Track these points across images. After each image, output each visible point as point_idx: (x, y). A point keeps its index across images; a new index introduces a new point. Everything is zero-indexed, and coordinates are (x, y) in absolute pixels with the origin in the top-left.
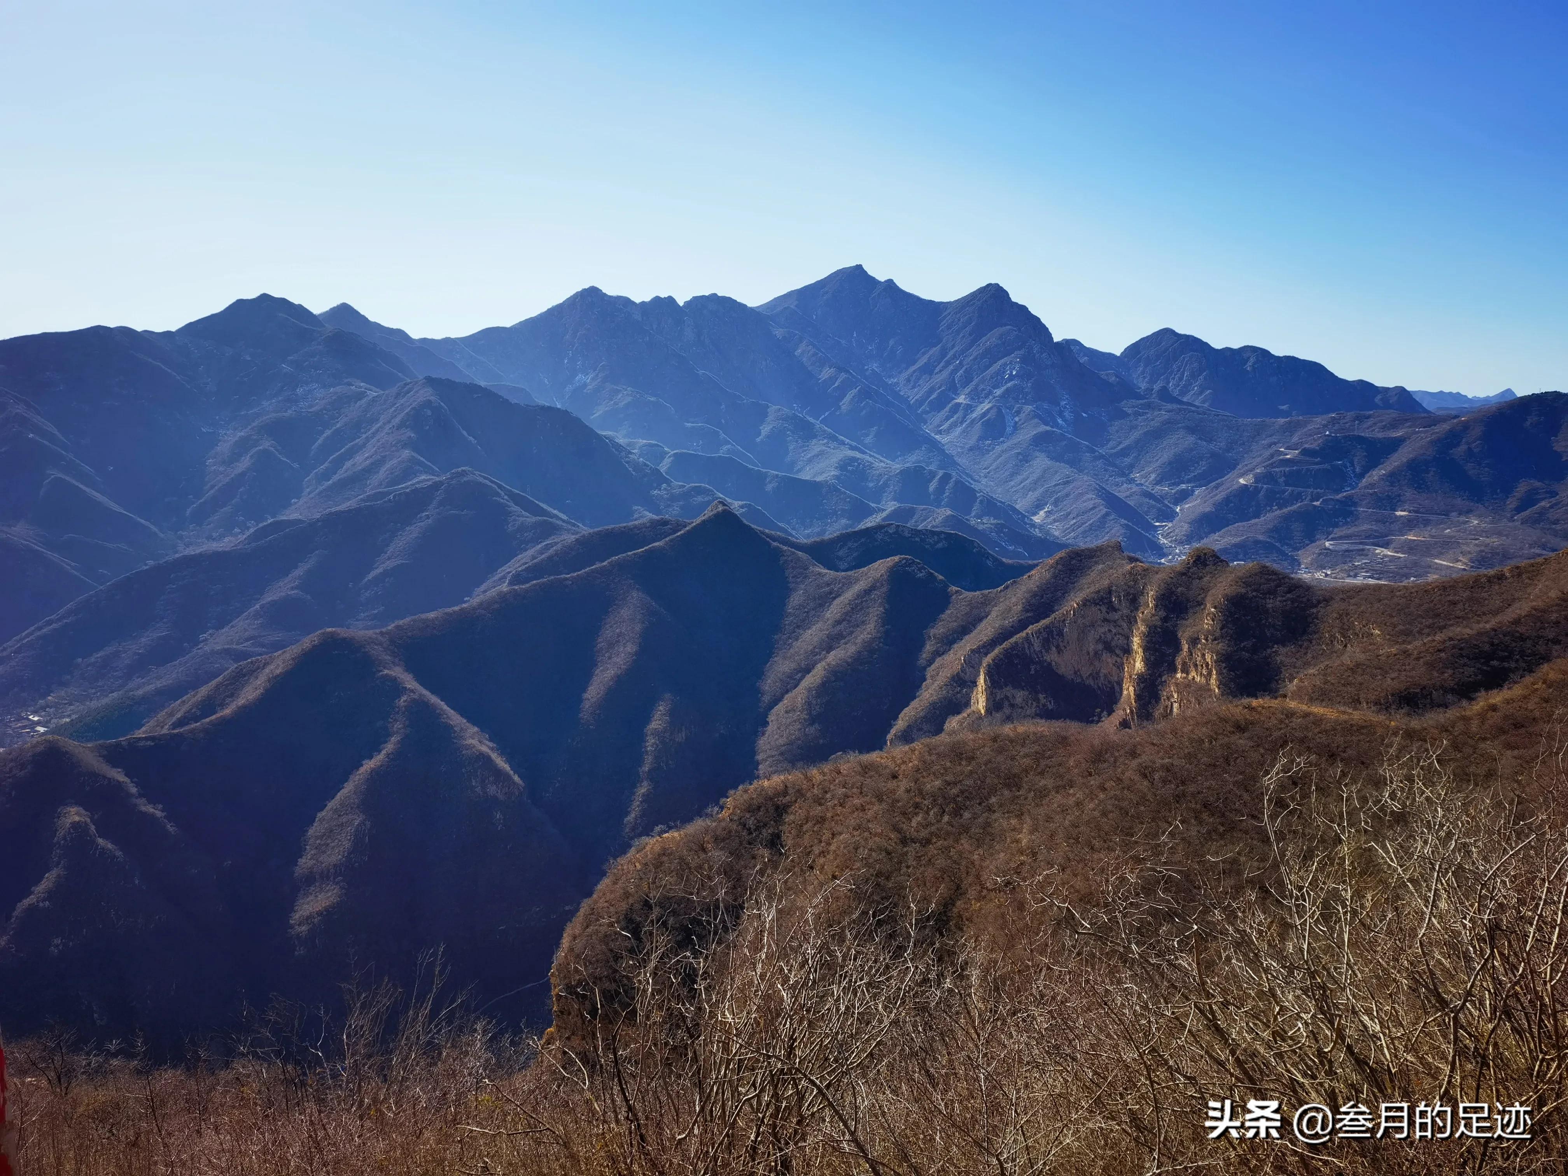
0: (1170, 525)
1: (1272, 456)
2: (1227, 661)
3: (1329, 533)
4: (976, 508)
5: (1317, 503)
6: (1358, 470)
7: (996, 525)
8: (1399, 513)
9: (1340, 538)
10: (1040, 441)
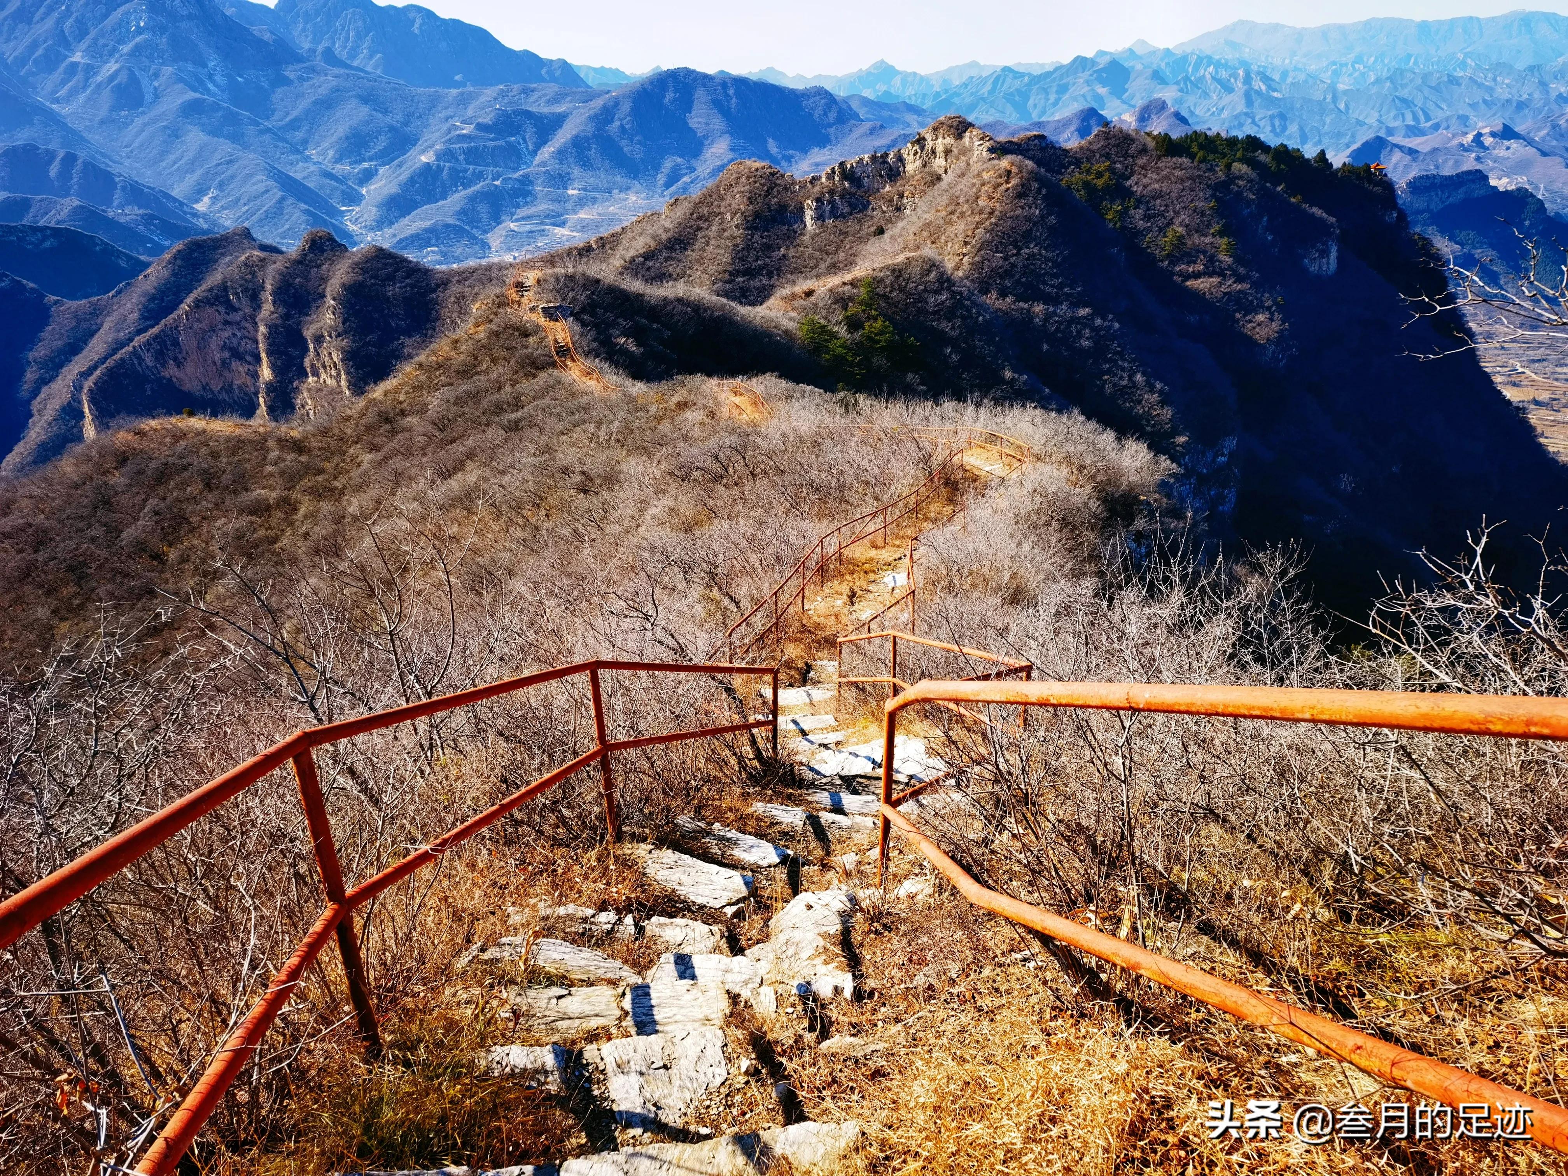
0: (357, 209)
1: (449, 131)
2: (351, 357)
3: (513, 214)
4: (118, 197)
5: (497, 183)
6: (531, 148)
7: (142, 216)
8: (570, 192)
9: (523, 218)
10: (192, 110)
